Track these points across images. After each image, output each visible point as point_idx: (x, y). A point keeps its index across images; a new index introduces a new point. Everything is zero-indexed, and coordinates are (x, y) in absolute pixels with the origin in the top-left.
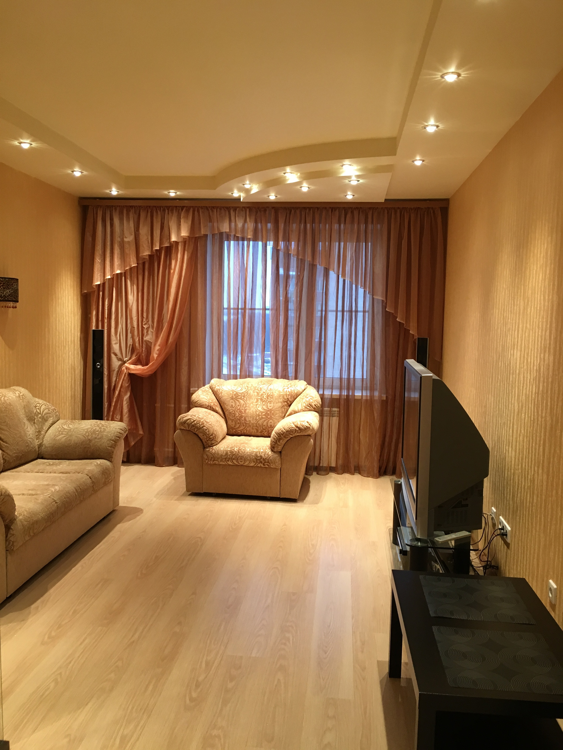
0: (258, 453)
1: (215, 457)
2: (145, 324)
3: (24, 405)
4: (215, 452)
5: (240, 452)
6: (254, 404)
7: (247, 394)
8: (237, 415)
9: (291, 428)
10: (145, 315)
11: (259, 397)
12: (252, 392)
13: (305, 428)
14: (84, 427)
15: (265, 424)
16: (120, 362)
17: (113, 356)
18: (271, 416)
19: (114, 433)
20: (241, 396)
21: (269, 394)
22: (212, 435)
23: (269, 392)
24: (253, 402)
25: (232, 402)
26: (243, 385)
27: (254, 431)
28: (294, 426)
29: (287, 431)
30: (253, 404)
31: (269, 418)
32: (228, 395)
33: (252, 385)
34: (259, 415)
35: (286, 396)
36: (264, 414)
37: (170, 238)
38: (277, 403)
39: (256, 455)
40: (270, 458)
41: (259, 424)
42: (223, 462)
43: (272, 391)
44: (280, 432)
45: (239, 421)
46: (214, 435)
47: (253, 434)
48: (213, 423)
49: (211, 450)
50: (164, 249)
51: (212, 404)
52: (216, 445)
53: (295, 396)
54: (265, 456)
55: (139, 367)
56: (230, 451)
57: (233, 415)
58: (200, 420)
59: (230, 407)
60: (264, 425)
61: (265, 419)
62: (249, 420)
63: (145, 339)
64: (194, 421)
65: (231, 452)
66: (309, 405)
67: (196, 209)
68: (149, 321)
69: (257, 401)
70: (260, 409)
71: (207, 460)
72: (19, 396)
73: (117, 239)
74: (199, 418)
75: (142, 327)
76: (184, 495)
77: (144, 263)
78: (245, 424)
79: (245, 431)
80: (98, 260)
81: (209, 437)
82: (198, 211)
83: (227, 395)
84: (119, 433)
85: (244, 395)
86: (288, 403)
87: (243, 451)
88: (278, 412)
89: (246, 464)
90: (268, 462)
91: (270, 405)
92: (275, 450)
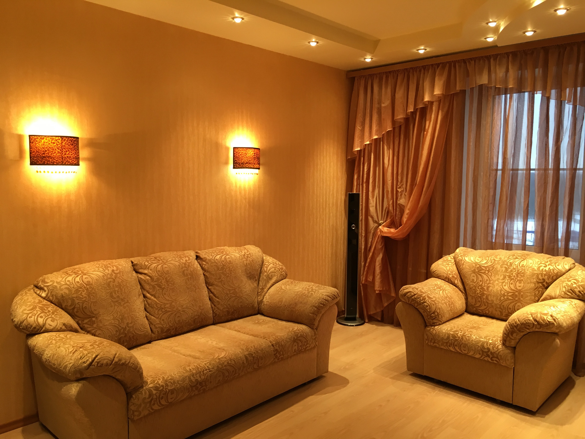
0: (485, 344)
1: (436, 339)
2: (400, 188)
3: (246, 264)
4: (436, 333)
5: (464, 339)
6: (500, 281)
7: (493, 268)
8: (478, 292)
9: (527, 320)
10: (399, 178)
11: (508, 274)
12: (499, 267)
13: (546, 323)
14: (297, 289)
15: (511, 306)
16: (376, 225)
17: (370, 219)
18: (519, 299)
19: (318, 300)
20: (486, 270)
21: (520, 271)
22: (434, 313)
23: (520, 269)
24: (499, 279)
25: (473, 276)
26: (490, 258)
27: (498, 314)
28: (531, 318)
29: (522, 324)
30: (498, 281)
31: (517, 300)
32: (470, 267)
33: (500, 258)
34: (504, 295)
35: (542, 276)
36: (510, 294)
37: (423, 99)
38: (528, 283)
39: (483, 346)
40: (499, 353)
41: (503, 306)
42: (444, 346)
43: (523, 268)
44: (513, 323)
45: (480, 300)
46: (436, 314)
47: (497, 317)
48: (437, 299)
49: (432, 330)
50: (418, 111)
51: (451, 276)
52: (440, 325)
53: (554, 277)
54: (493, 349)
55: (392, 230)
56: (452, 335)
57: (474, 291)
58: (422, 295)
59: (471, 282)
60: (510, 308)
61: (511, 301)
62: (492, 300)
63: (398, 202)
64: (415, 295)
65: (454, 336)
66: (571, 291)
67: (453, 64)
68: (403, 185)
69: (505, 277)
70: (506, 288)
71: (427, 340)
72: (244, 255)
73: (376, 106)
74: (422, 292)
75: (397, 191)
76: (404, 374)
77: (400, 126)
78: (486, 304)
79: (487, 312)
80: (358, 128)
81: (430, 315)
82: (455, 67)
83: (468, 268)
84: (325, 300)
85: (489, 269)
86: (544, 285)
87: (468, 338)
88: (529, 294)
89: (470, 354)
90: (497, 358)
91: (520, 285)
92: (507, 344)
